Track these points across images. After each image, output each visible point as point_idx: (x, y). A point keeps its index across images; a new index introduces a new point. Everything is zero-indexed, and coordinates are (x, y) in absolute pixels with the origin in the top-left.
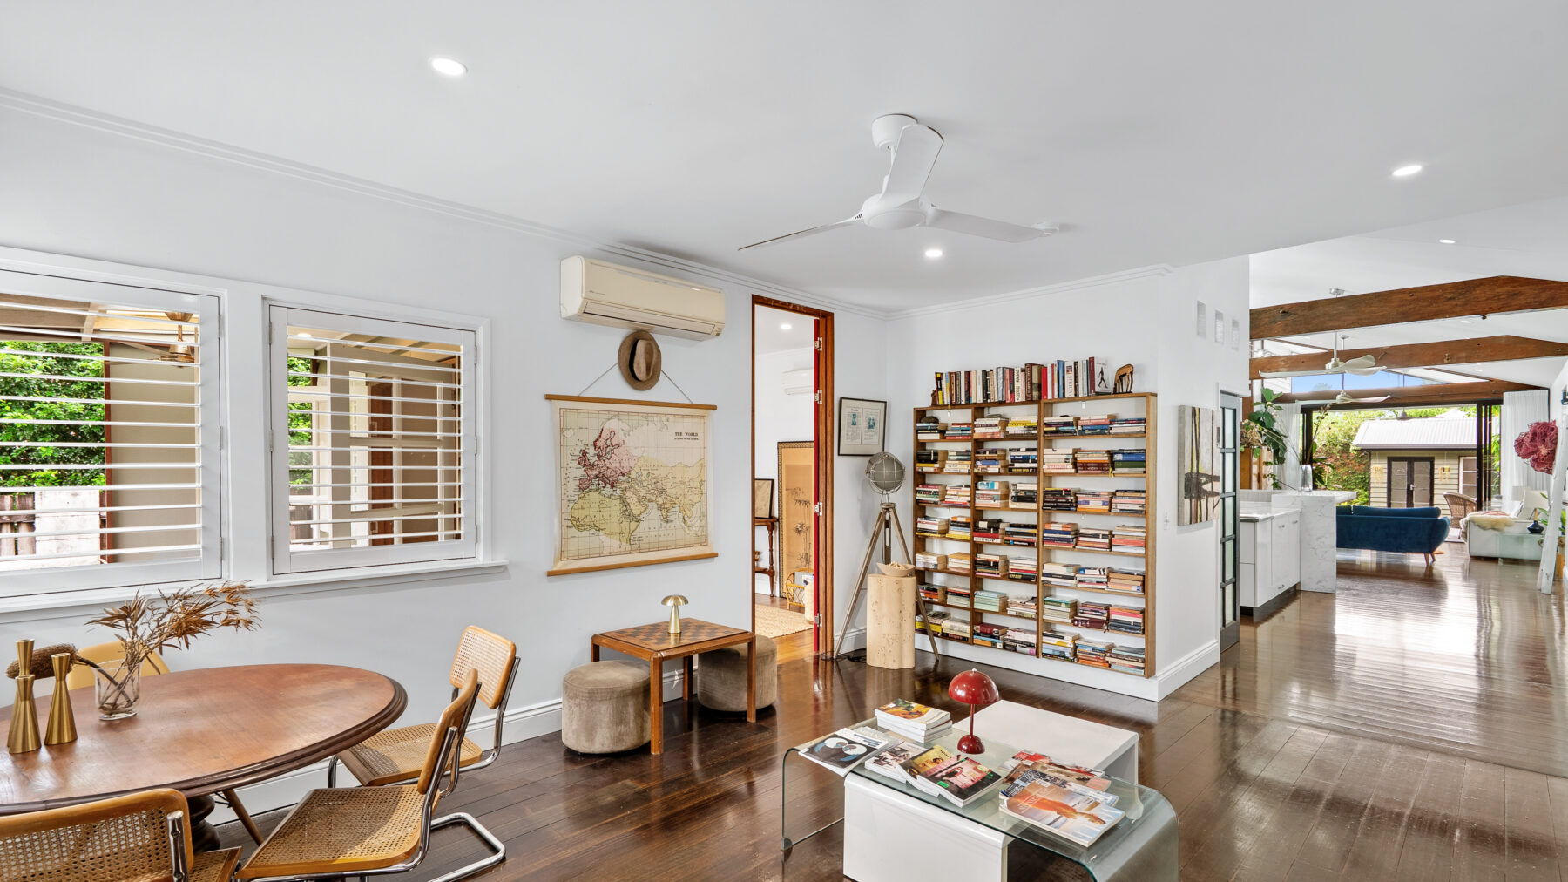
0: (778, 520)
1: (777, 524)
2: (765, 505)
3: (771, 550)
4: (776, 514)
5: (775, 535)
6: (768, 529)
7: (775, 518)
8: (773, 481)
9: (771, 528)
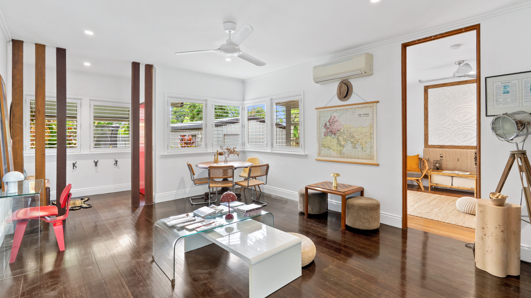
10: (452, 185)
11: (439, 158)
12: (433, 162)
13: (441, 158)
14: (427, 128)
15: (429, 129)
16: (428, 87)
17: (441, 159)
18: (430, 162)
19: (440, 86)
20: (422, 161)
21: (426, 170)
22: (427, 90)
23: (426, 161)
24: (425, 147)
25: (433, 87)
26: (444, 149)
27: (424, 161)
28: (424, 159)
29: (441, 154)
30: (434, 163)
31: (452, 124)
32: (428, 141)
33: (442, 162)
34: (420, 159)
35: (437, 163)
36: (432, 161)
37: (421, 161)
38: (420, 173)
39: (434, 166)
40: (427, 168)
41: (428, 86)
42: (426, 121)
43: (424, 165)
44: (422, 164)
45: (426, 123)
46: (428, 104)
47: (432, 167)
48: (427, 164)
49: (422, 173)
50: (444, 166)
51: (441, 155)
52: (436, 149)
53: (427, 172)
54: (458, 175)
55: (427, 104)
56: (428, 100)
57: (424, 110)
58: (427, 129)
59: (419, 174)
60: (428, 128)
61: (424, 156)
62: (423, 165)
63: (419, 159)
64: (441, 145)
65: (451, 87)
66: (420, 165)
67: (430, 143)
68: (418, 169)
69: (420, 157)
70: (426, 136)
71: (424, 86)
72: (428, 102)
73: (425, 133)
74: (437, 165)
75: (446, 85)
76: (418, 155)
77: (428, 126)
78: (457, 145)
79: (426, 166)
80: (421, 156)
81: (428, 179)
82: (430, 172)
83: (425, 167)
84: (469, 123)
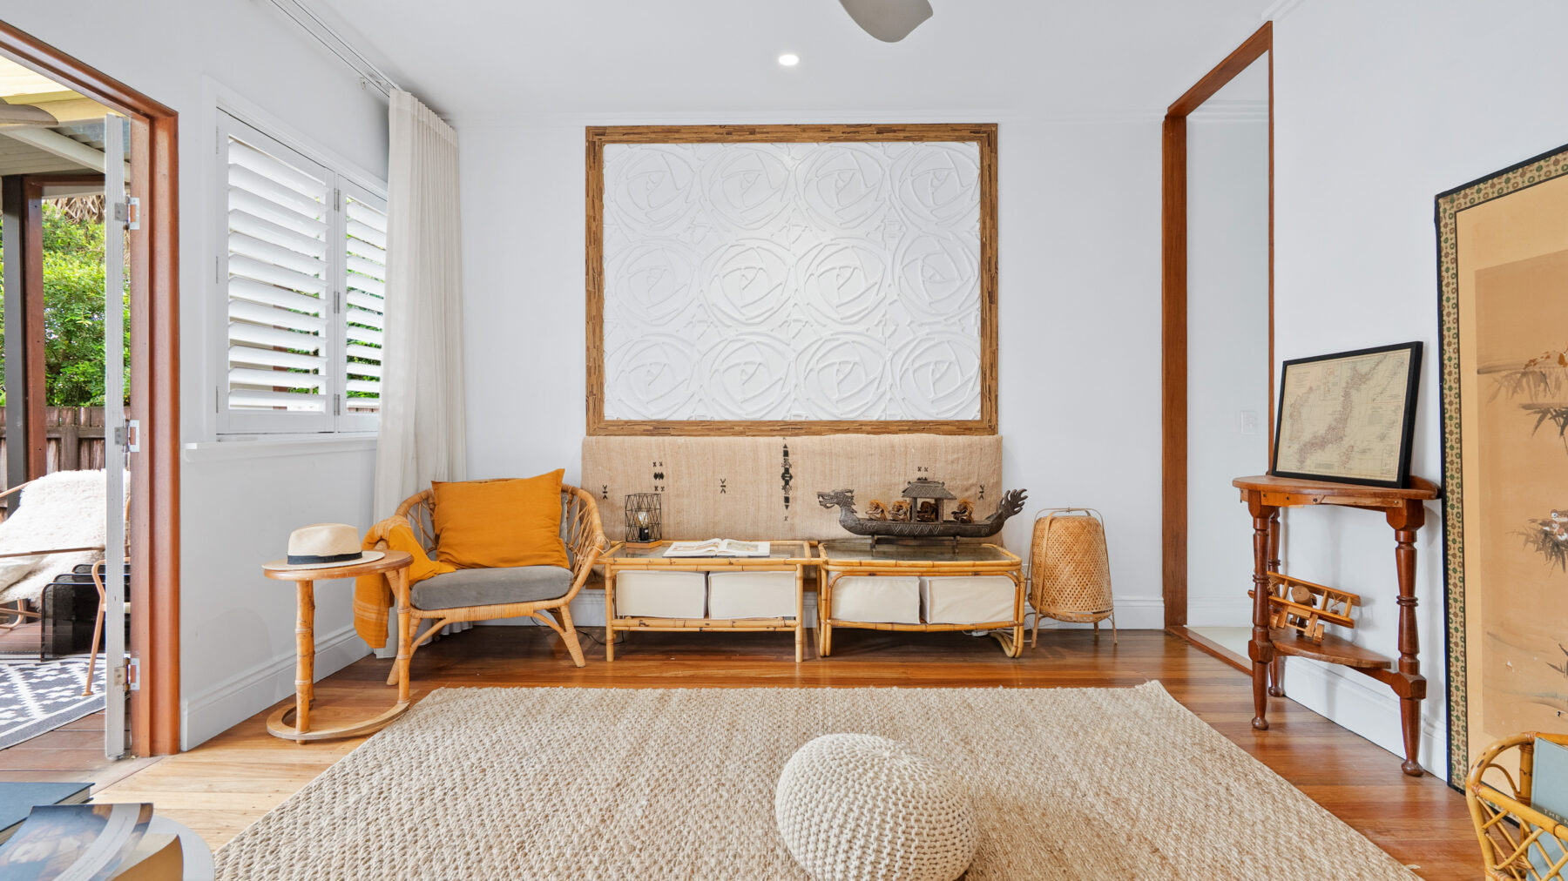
0: (1441, 493)
1: (1435, 506)
2: (1382, 438)
3: (1408, 602)
4: (1429, 467)
5: (1427, 544)
6: (1391, 521)
7: (1427, 484)
8: (1417, 349)
9: (1409, 519)
10: (707, 614)
11: (647, 484)
12: (623, 504)
13: (659, 482)
14: (597, 339)
15: (609, 344)
16: (603, 134)
17: (656, 488)
18: (612, 507)
19: (653, 136)
20: (576, 501)
21: (593, 552)
22: (601, 147)
23: (592, 503)
24: (591, 432)
25: (625, 137)
26: (667, 438)
27: (583, 504)
28: (582, 493)
29: (658, 464)
30: (629, 508)
31: (700, 322)
32: (601, 400)
33: (664, 500)
34: (569, 493)
35: (639, 509)
36: (618, 497)
37: (570, 502)
38: (563, 571)
39: (630, 526)
40: (600, 538)
41: (605, 128)
42: (594, 301)
43: (585, 521)
44: (577, 518)
45: (594, 313)
46: (601, 217)
47: (621, 529)
48: (596, 519)
49: (572, 569)
50: (669, 522)
51: (658, 470)
52: (638, 438)
53: (597, 563)
54: (731, 564)
55: (597, 217)
56: (605, 196)
57: (587, 247)
58: (598, 343)
59: (561, 579)
60: (601, 339)
61: (584, 477)
62: (581, 519)
63: (564, 491)
64: (658, 422)
65: (696, 145)
66: (565, 525)
67: (611, 413)
68: (555, 546)
69: (567, 480)
70: (594, 377)
71: (588, 129)
72: (602, 207)
73: (588, 360)
74: (643, 517)
75: (677, 136)
76: (559, 474)
77: (601, 327)
78: (717, 418)
79: (592, 531)
80: (572, 479)
81: (604, 588)
82: (611, 560)
83: (588, 535)
84: (765, 316)
